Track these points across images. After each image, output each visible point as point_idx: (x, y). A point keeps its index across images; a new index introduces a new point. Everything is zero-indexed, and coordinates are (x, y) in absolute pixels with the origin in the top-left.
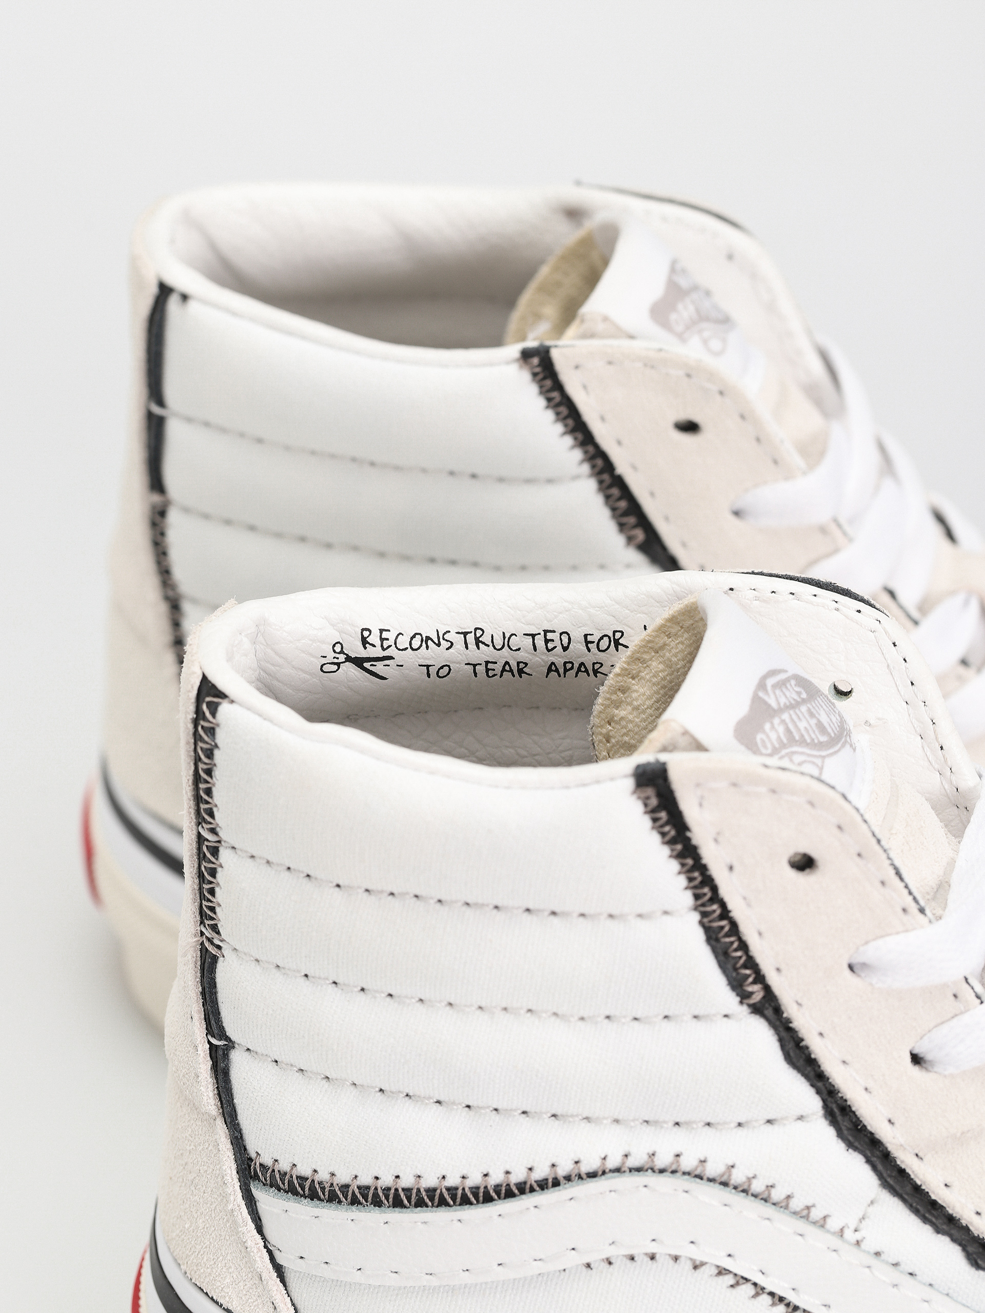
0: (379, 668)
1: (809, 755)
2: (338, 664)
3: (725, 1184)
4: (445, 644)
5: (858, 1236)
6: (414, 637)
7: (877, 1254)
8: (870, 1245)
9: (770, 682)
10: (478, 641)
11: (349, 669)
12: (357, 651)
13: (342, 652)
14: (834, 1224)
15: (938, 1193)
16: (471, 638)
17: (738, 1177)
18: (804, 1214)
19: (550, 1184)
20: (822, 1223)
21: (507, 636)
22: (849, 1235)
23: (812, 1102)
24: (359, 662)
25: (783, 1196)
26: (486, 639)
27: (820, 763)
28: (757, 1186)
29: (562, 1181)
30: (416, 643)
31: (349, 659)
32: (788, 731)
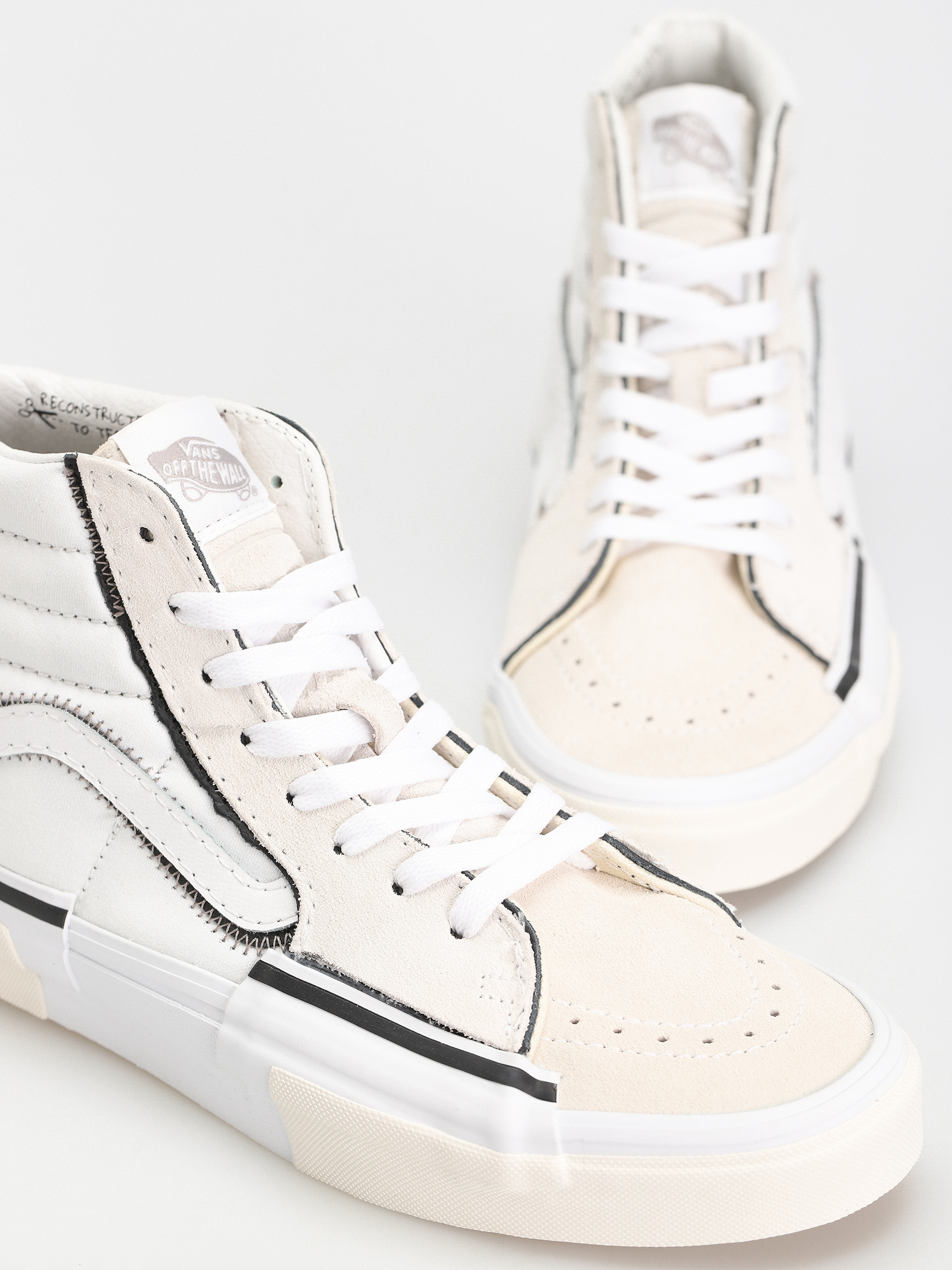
0: (50, 419)
1: (197, 485)
2: (30, 413)
3: (86, 722)
4: (85, 413)
5: (157, 776)
6: (69, 405)
7: (165, 789)
8: (162, 783)
9: (192, 442)
10: (103, 415)
11: (35, 416)
12: (39, 407)
13: (32, 405)
14: (145, 764)
15: (204, 761)
16: (100, 412)
17: (94, 720)
18: (126, 752)
19: (7, 704)
20: (136, 761)
21: (118, 414)
22: (152, 773)
23: (144, 688)
24: (40, 413)
25: (116, 738)
26: (107, 414)
27: (203, 493)
28: (104, 728)
29: (13, 703)
30: (70, 408)
31: (35, 411)
32: (190, 469)
